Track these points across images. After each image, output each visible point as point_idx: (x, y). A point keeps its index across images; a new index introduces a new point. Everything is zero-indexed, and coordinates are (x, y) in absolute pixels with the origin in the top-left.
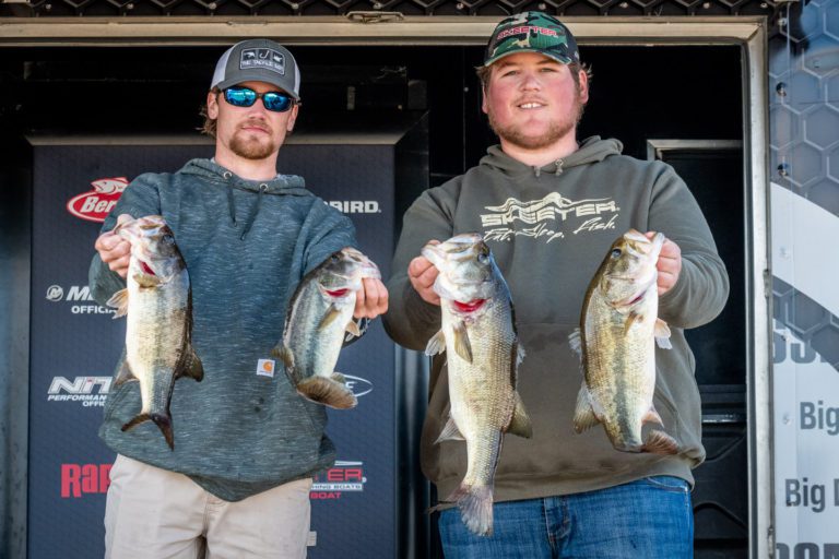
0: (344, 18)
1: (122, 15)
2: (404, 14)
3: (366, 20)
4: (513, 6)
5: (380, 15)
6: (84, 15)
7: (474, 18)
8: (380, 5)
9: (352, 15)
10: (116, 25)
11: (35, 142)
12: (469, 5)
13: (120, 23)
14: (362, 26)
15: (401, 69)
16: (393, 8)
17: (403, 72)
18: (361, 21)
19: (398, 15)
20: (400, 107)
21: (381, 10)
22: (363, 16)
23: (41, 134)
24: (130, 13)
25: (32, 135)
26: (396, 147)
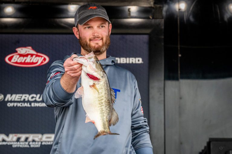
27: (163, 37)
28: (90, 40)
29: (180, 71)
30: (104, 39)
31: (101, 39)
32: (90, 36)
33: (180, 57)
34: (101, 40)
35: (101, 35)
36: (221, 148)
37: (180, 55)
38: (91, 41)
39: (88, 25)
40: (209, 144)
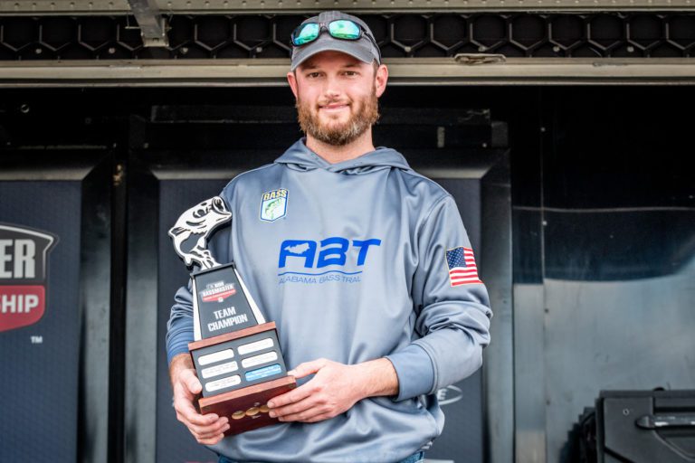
0: (451, 59)
1: (252, 57)
2: (507, 56)
3: (471, 62)
4: (604, 48)
5: (484, 58)
6: (217, 57)
7: (569, 59)
8: (484, 48)
9: (459, 58)
10: (246, 67)
11: (161, 176)
12: (565, 48)
13: (249, 65)
14: (467, 67)
15: (485, 112)
16: (495, 51)
17: (487, 114)
18: (467, 63)
19: (501, 57)
20: (485, 145)
21: (485, 52)
22: (469, 57)
23: (164, 169)
24: (259, 56)
25: (157, 169)
26: (483, 181)
27: (509, 186)
28: (319, 107)
29: (546, 255)
30: (356, 106)
31: (348, 105)
32: (318, 97)
33: (546, 227)
34: (348, 108)
35: (348, 95)
36: (626, 412)
37: (545, 223)
38: (321, 110)
39: (314, 67)
40: (600, 403)
